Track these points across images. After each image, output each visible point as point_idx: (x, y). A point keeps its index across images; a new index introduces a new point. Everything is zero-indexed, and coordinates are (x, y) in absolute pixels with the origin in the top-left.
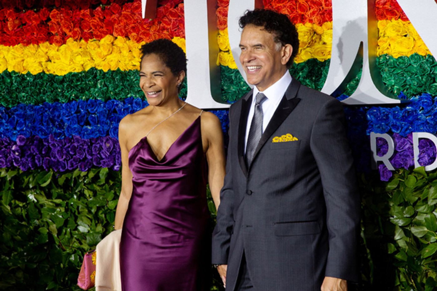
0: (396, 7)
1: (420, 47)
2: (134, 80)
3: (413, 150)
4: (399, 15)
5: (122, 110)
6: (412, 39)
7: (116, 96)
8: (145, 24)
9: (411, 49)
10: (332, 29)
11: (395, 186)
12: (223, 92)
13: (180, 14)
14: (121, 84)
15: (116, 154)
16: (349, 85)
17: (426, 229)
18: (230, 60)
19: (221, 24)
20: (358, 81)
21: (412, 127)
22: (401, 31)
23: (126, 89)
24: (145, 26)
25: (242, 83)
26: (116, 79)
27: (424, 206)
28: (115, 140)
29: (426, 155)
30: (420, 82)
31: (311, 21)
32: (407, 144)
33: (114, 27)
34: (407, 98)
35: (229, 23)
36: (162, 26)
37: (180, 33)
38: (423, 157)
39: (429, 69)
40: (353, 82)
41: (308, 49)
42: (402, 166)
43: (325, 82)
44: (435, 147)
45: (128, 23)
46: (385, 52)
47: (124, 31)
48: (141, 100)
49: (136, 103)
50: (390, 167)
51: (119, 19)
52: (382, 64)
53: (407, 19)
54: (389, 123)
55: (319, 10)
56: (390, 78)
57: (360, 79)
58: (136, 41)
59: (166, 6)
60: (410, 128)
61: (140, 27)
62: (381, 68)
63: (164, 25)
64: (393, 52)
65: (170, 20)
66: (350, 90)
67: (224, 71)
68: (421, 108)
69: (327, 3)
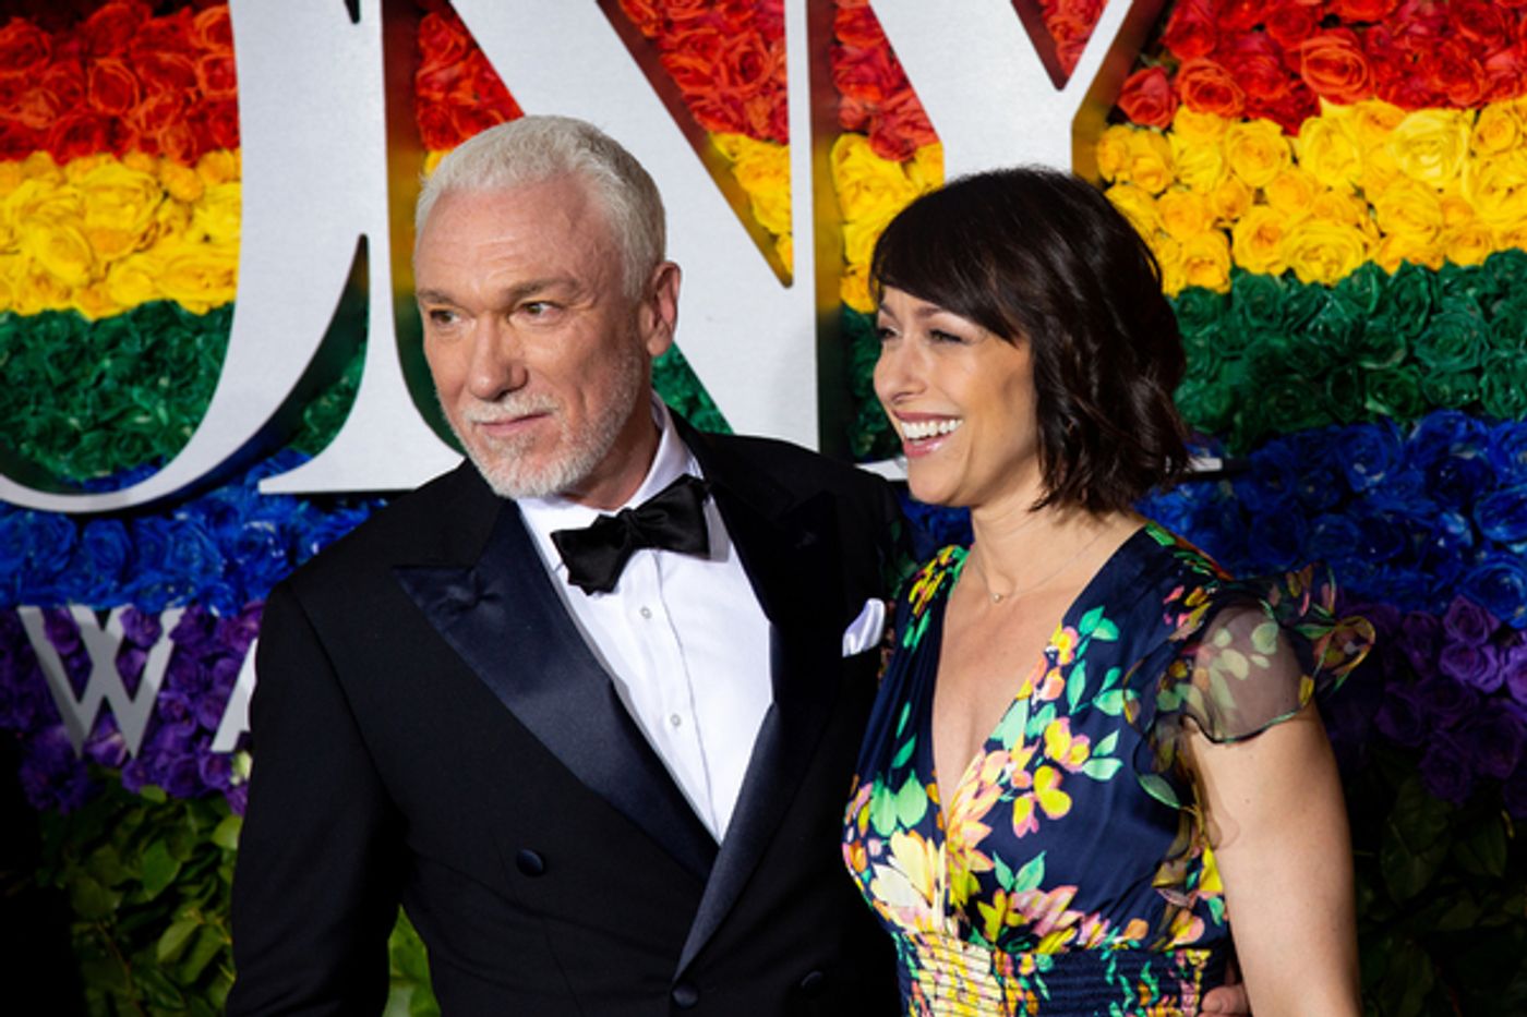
0: (498, 102)
10: (237, 179)
16: (314, 409)
20: (350, 395)
31: (149, 146)
40: (330, 400)
41: (138, 260)
43: (210, 397)
55: (181, 102)
57: (357, 385)
66: (316, 430)
69: (218, 72)
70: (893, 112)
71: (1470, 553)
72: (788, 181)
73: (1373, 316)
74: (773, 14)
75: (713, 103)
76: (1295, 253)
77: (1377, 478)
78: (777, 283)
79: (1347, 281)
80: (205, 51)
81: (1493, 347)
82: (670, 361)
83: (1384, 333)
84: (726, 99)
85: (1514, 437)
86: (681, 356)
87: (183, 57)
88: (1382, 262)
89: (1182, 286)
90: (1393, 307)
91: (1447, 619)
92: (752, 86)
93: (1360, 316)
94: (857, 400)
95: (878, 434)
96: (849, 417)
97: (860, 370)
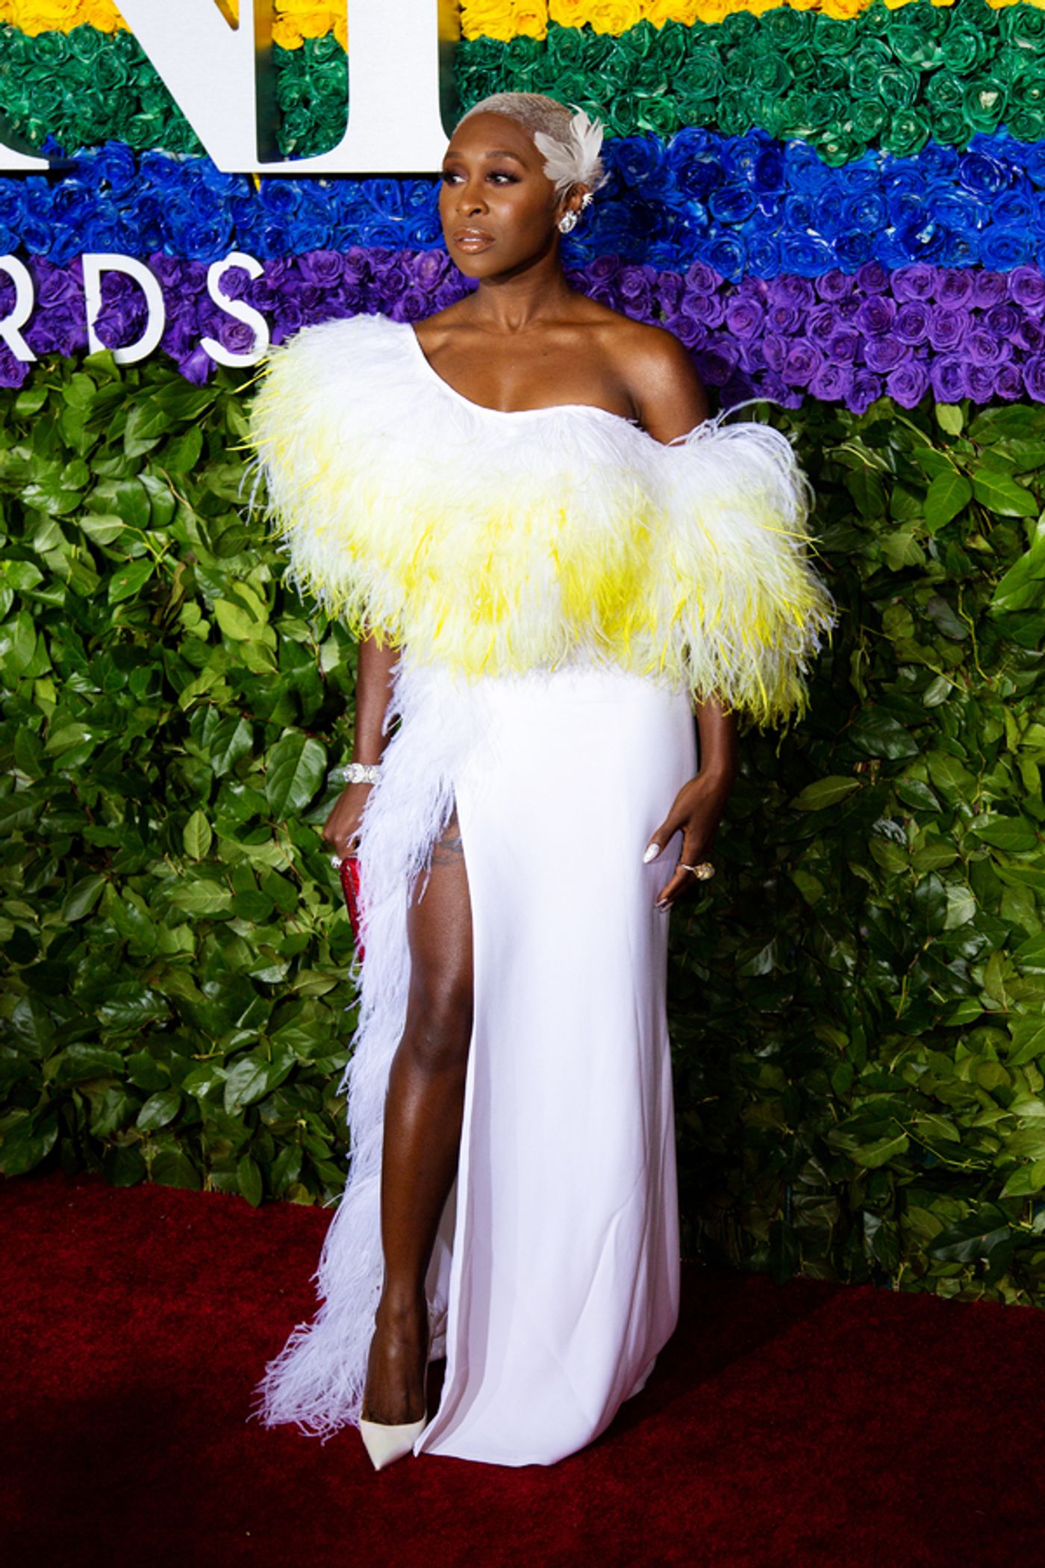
1: (99, 7)
3: (84, 303)
9: (73, 11)
11: (38, 406)
17: (119, 522)
21: (81, 239)
27: (116, 460)
29: (119, 314)
30: (101, 108)
32: (68, 286)
34: (66, 155)
39: (124, 73)
42: (55, 348)
44: (145, 296)
50: (23, 352)
54: (18, 225)
56: (17, 95)
60: (77, 239)
64: (22, 16)
68: (104, 183)
71: (705, 231)
73: (646, 59)
76: (591, 11)
77: (644, 177)
78: (228, 27)
79: (629, 32)
81: (727, 83)
82: (152, 81)
83: (652, 72)
85: (738, 148)
86: (159, 79)
88: (652, 19)
89: (512, 35)
90: (659, 53)
91: (687, 277)
93: (636, 59)
94: (283, 113)
95: (298, 139)
96: (278, 127)
97: (286, 92)
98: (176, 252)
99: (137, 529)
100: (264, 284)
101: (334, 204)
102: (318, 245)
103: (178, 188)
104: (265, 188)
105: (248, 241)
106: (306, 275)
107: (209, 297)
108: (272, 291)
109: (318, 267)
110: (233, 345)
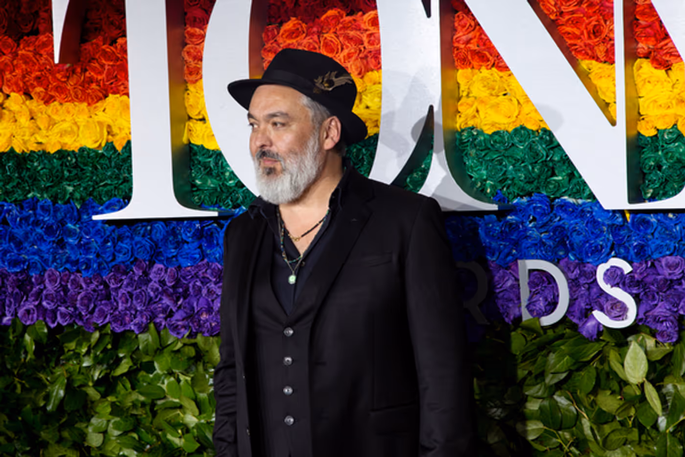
0: (488, 48)
1: (529, 115)
2: (39, 168)
3: (519, 289)
4: (493, 61)
5: (18, 219)
6: (516, 103)
7: (8, 196)
8: (59, 72)
9: (514, 119)
12: (195, 189)
13: (119, 56)
14: (16, 175)
15: (6, 296)
16: (411, 178)
17: (541, 425)
18: (206, 134)
19: (191, 73)
20: (426, 172)
21: (517, 250)
22: (497, 87)
23: (26, 184)
24: (59, 76)
25: (227, 174)
26: (7, 168)
27: (538, 386)
28: (4, 272)
29: (541, 299)
30: (530, 174)
32: (507, 280)
33: (5, 77)
34: (508, 202)
35: (205, 71)
36: (89, 75)
37: (119, 88)
38: (536, 301)
39: (545, 154)
40: (417, 174)
44: (556, 285)
45: (29, 70)
46: (471, 123)
47: (21, 84)
48: (51, 204)
49: (42, 207)
50: (481, 319)
51: (12, 64)
52: (466, 144)
53: (506, 68)
55: (358, 52)
56: (479, 167)
57: (429, 167)
58: (42, 102)
59: (94, 41)
60: (514, 251)
61: (50, 77)
62: (464, 150)
63: (92, 74)
64: (484, 122)
65: (103, 66)
66: (412, 187)
67: (195, 154)
68: (531, 218)
69: (372, 38)
70: (661, 48)
72: (614, 80)
74: (608, 7)
75: (581, 47)
78: (609, 124)
80: (367, 30)
82: (561, 157)
84: (586, 45)
86: (566, 155)
87: (358, 33)
92: (598, 39)
94: (644, 174)
95: (654, 189)
96: (641, 182)
97: (646, 161)
98: (576, 258)
99: (552, 430)
100: (633, 277)
101: (678, 228)
102: (668, 253)
103: (578, 220)
104: (633, 219)
105: (622, 251)
106: (660, 272)
107: (598, 285)
108: (638, 281)
109: (669, 266)
110: (613, 314)
